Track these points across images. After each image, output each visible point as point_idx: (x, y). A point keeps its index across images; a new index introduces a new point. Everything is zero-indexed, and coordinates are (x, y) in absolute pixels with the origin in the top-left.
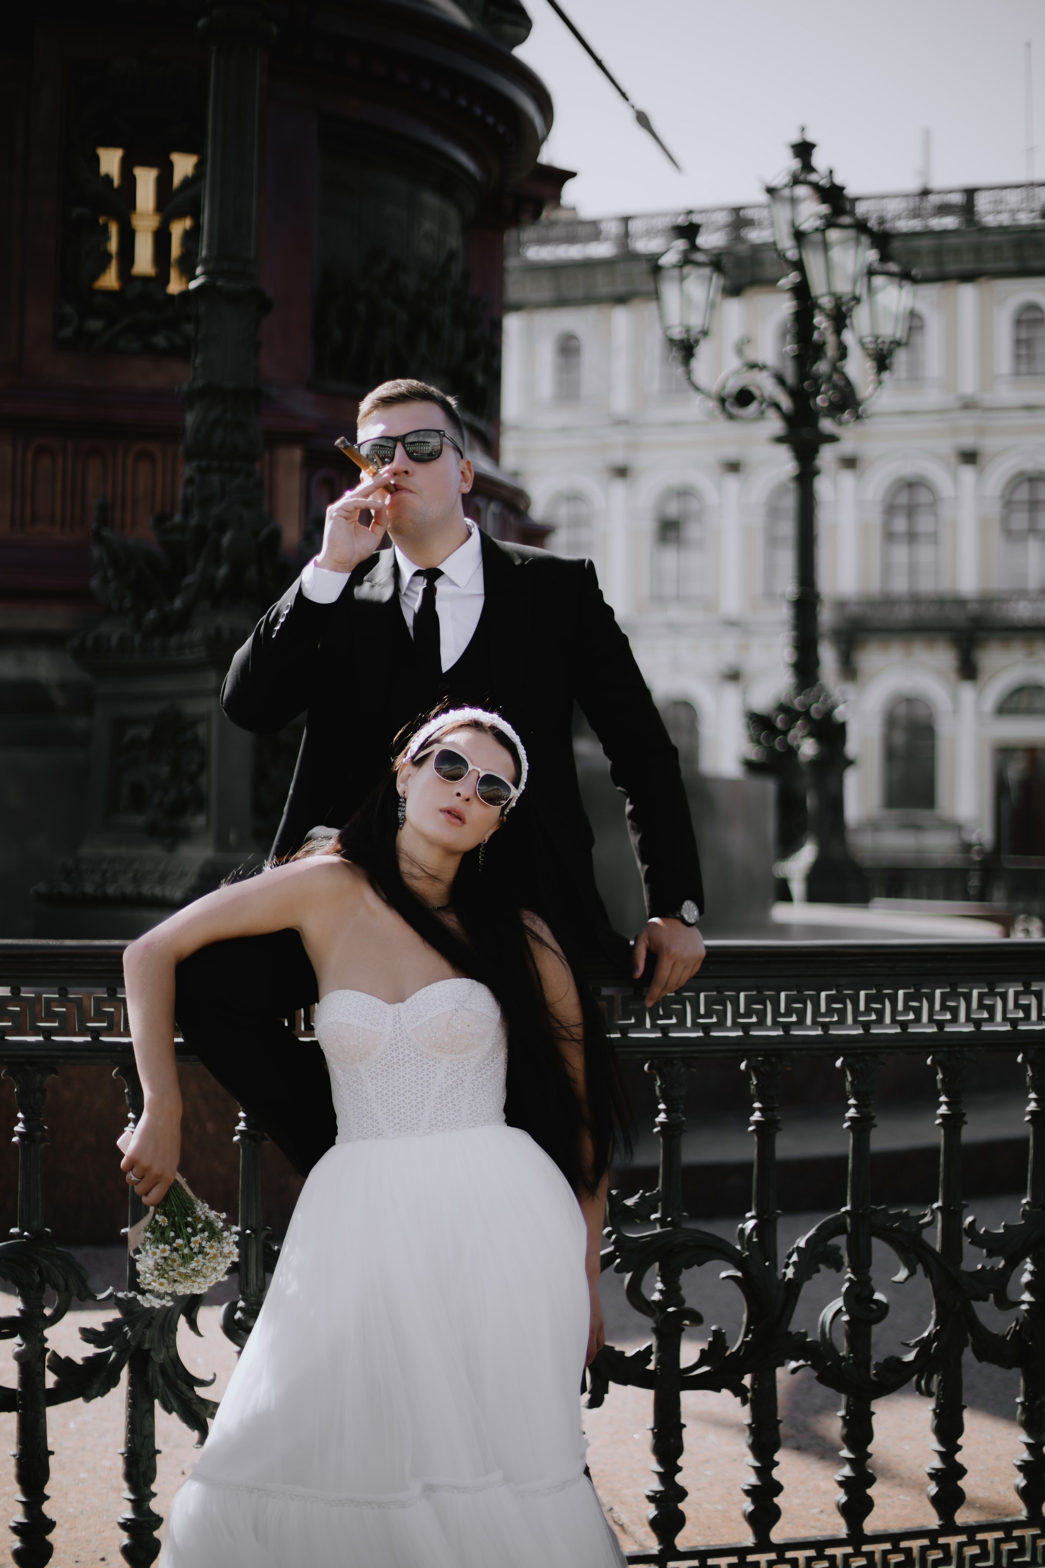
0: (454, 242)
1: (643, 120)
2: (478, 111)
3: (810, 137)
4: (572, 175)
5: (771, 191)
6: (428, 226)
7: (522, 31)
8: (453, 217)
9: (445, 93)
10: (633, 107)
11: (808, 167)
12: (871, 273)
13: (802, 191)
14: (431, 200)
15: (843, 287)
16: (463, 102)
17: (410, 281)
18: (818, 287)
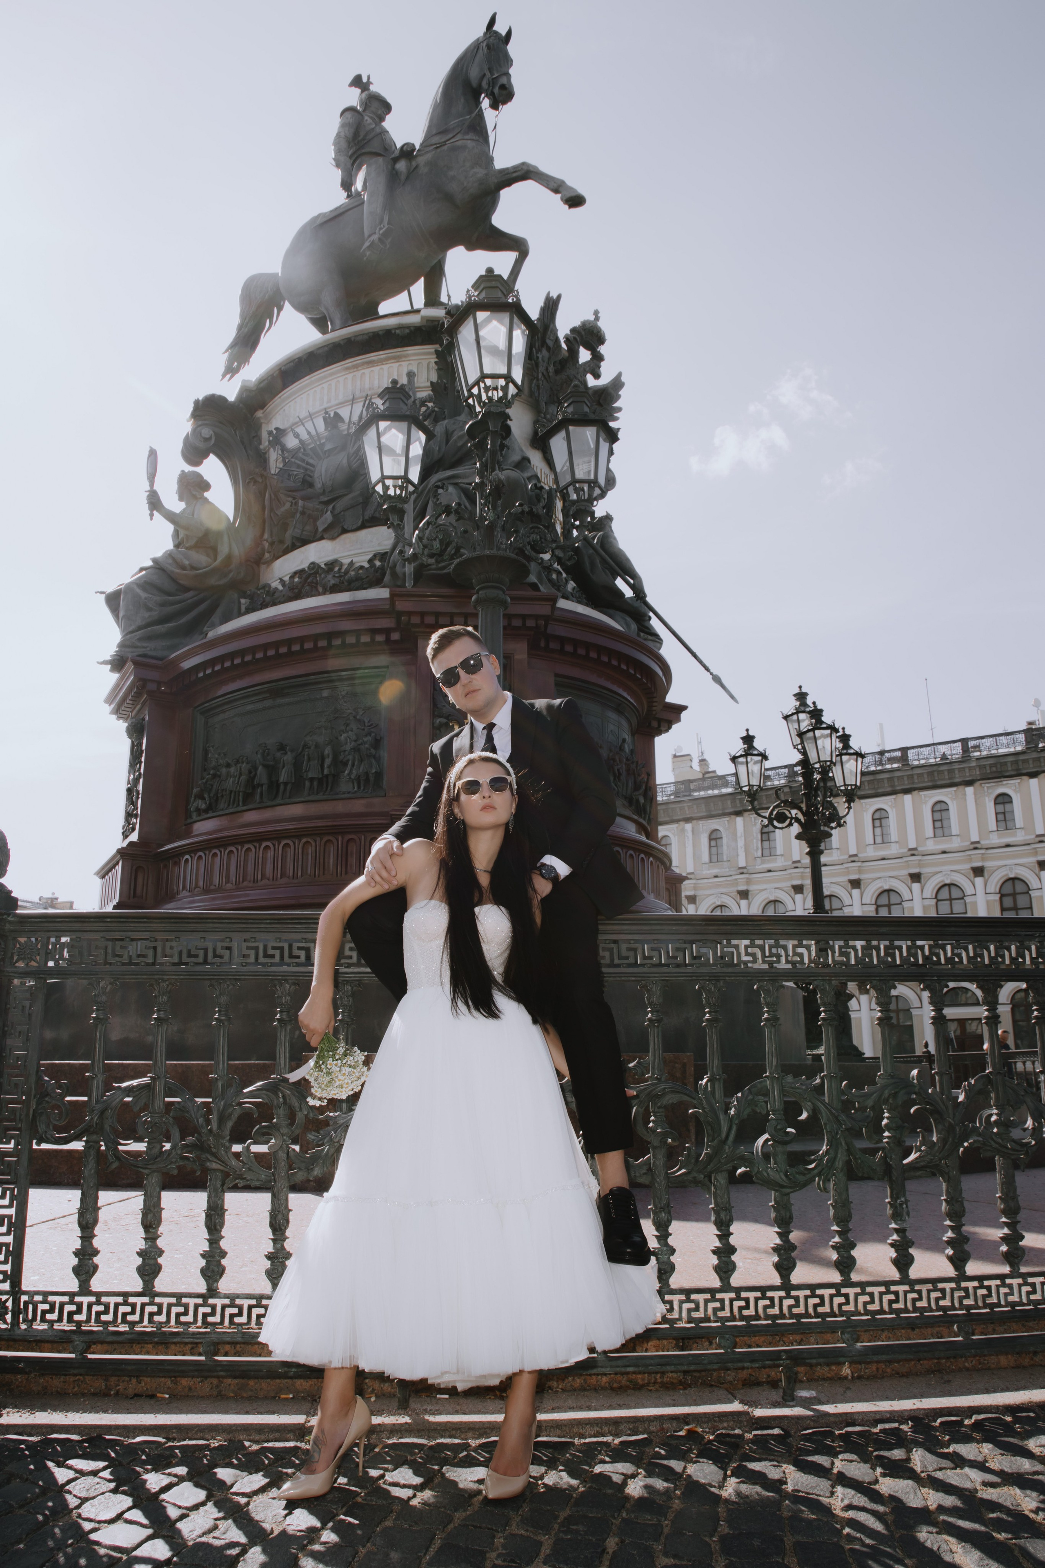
0: (626, 737)
1: (717, 679)
2: (632, 671)
3: (804, 690)
4: (684, 708)
5: (786, 718)
6: (611, 727)
7: (658, 645)
8: (624, 723)
9: (615, 663)
10: (711, 674)
11: (803, 704)
12: (841, 755)
13: (802, 716)
14: (612, 715)
15: (825, 757)
16: (624, 667)
17: (604, 753)
18: (813, 757)
